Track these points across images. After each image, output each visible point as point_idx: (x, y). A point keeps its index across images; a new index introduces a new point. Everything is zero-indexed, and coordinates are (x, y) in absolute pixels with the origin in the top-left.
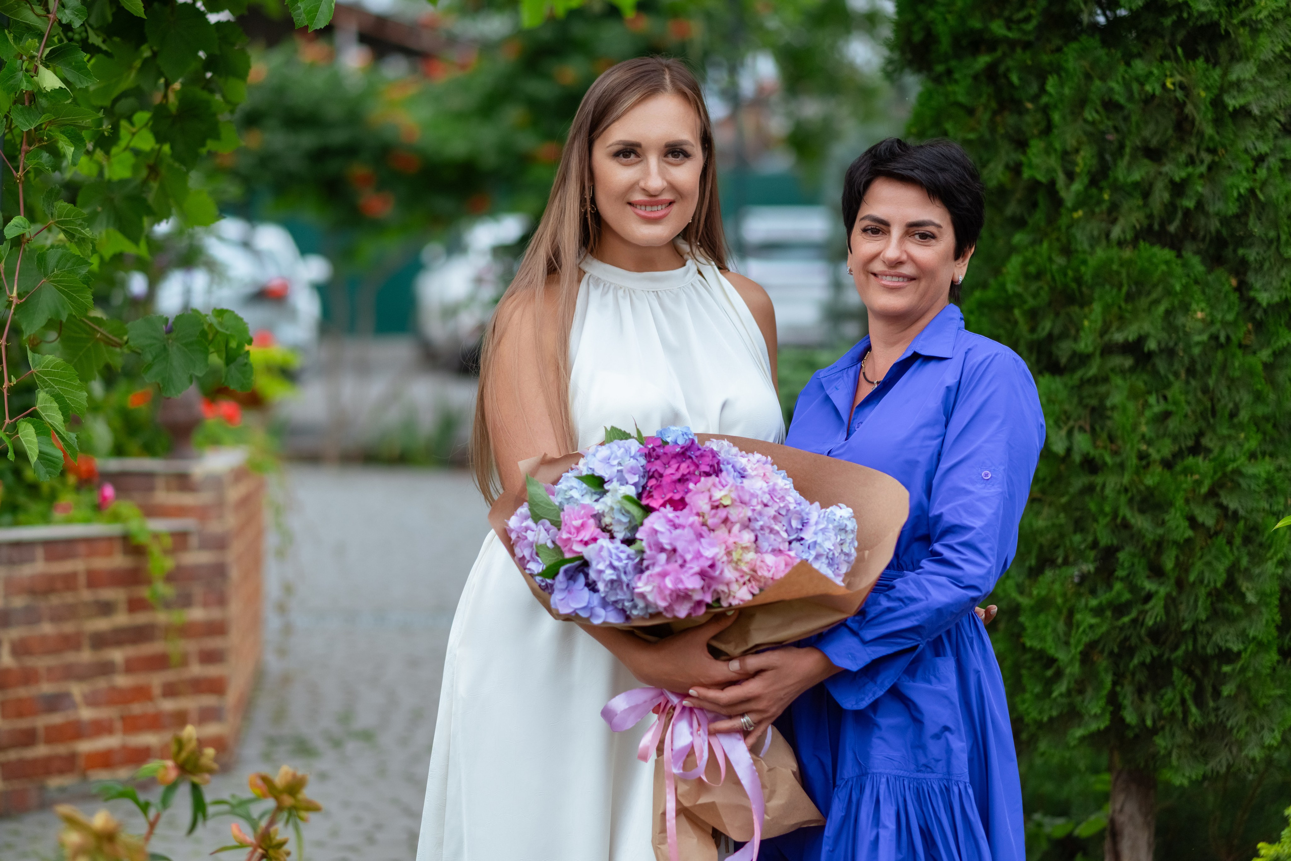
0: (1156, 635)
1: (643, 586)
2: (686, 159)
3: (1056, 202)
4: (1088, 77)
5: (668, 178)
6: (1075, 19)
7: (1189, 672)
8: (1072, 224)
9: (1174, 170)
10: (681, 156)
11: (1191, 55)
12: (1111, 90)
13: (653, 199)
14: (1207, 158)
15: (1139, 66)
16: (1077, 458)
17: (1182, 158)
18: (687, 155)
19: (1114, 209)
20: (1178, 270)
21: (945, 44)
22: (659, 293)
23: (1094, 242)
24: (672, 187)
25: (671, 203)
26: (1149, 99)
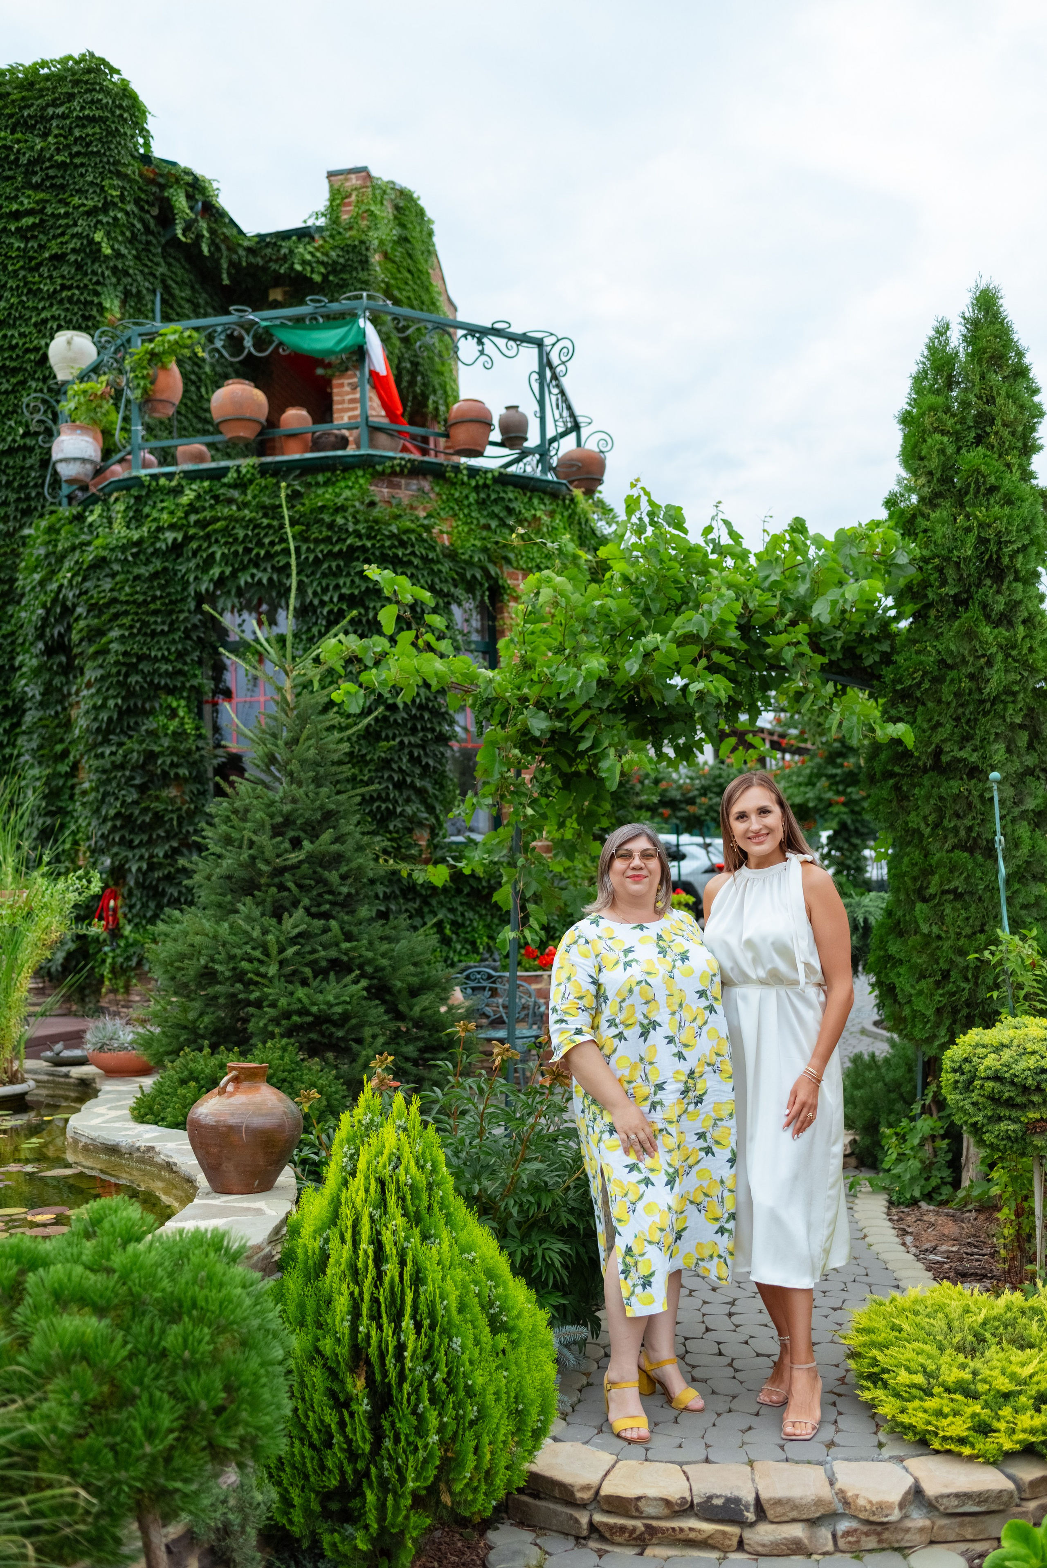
2: (772, 814)
5: (766, 823)
9: (968, 822)
13: (757, 834)
15: (952, 783)
18: (772, 812)
19: (946, 837)
21: (878, 776)
24: (766, 827)
25: (771, 833)
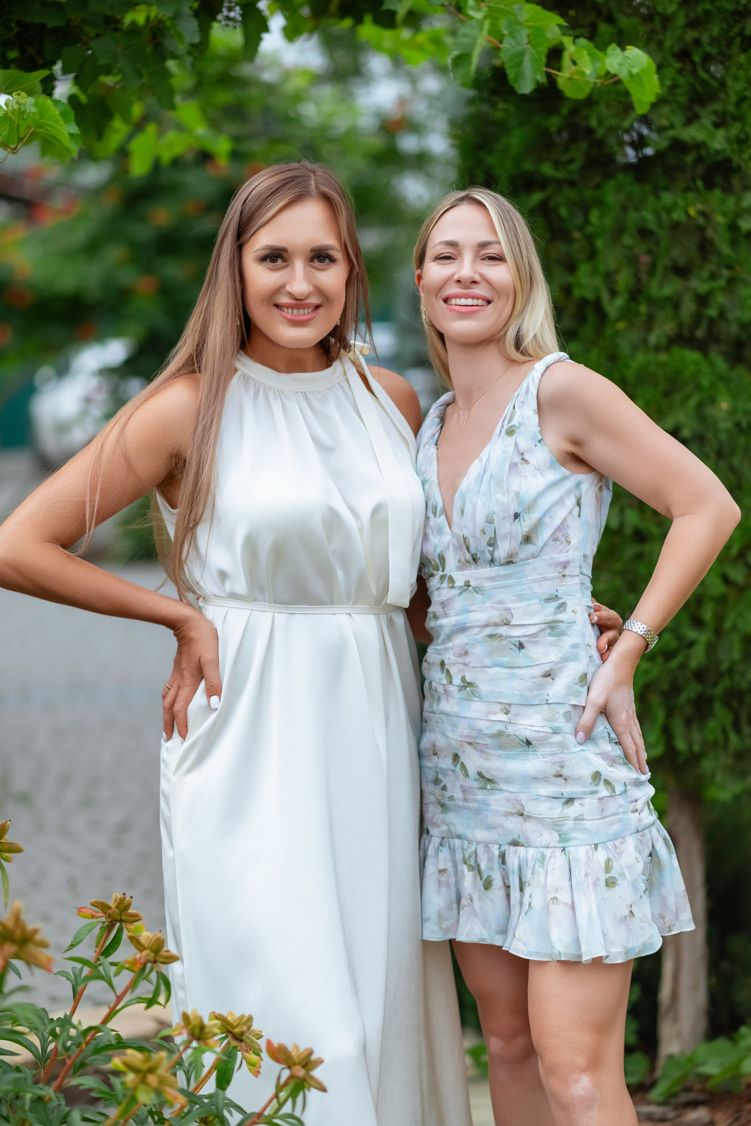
0: (699, 675)
2: (332, 264)
3: (602, 315)
4: (625, 209)
5: (315, 282)
6: (610, 159)
7: (727, 704)
8: (617, 333)
9: (700, 285)
10: (327, 261)
11: (710, 186)
12: (644, 219)
13: (298, 303)
14: (726, 273)
15: (667, 198)
16: (628, 531)
17: (705, 273)
18: (333, 260)
19: (650, 319)
20: (705, 369)
22: (307, 393)
23: (635, 348)
24: (319, 291)
25: (317, 307)
26: (675, 226)
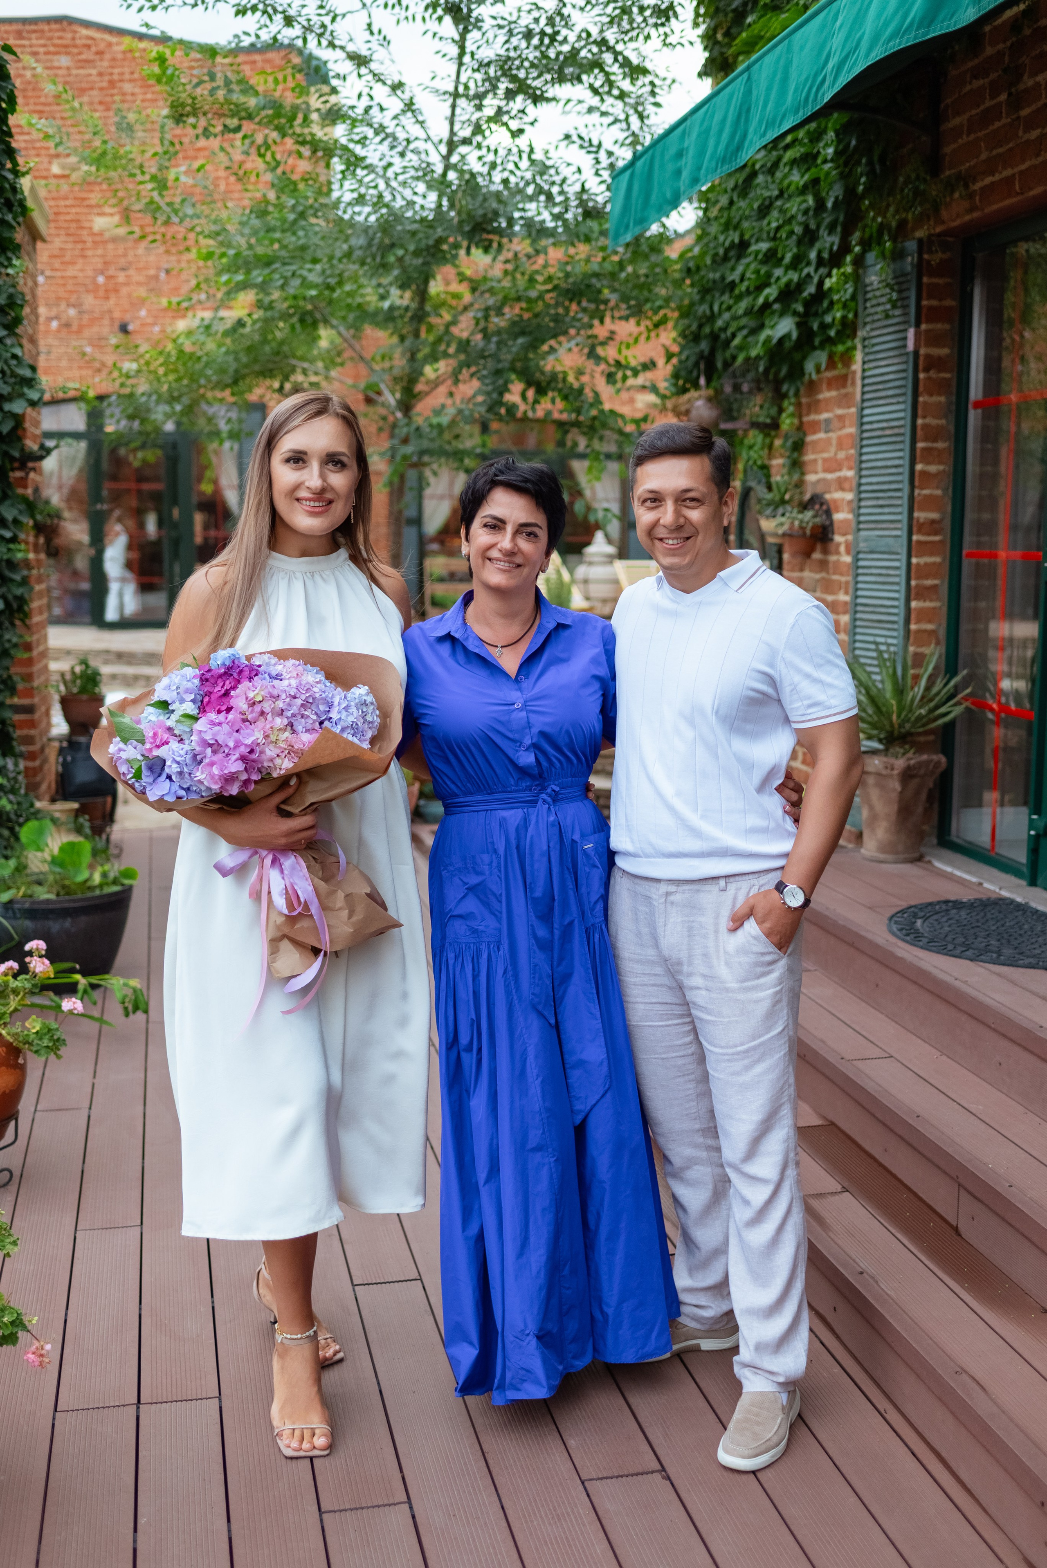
1: (200, 775)
